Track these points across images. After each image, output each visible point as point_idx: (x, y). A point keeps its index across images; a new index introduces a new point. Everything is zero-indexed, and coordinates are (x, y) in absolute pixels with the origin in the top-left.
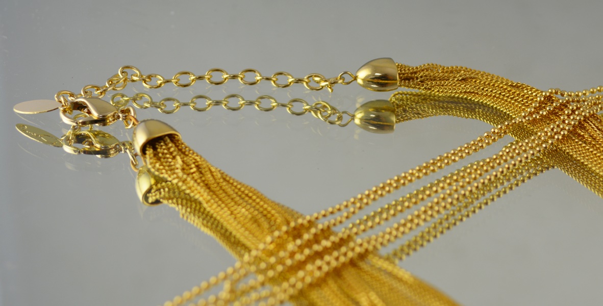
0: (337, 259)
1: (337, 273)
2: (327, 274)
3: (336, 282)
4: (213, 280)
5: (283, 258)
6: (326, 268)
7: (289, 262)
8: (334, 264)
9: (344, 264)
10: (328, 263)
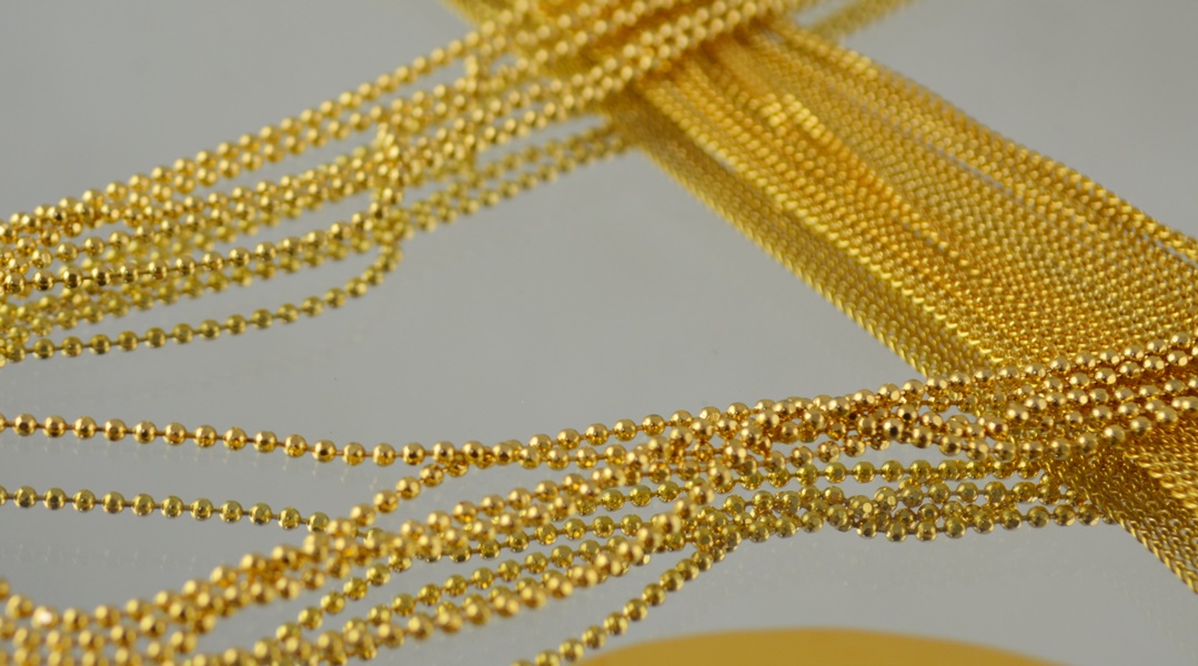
0: (707, 24)
1: (706, 53)
2: (687, 53)
3: (706, 72)
4: (437, 54)
5: (588, 18)
6: (683, 41)
7: (601, 27)
8: (701, 33)
9: (722, 36)
10: (689, 32)
